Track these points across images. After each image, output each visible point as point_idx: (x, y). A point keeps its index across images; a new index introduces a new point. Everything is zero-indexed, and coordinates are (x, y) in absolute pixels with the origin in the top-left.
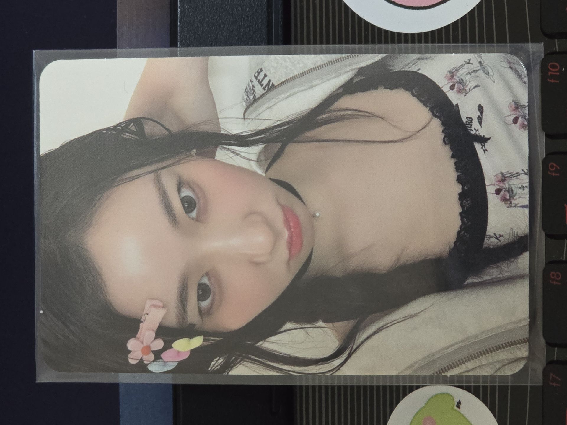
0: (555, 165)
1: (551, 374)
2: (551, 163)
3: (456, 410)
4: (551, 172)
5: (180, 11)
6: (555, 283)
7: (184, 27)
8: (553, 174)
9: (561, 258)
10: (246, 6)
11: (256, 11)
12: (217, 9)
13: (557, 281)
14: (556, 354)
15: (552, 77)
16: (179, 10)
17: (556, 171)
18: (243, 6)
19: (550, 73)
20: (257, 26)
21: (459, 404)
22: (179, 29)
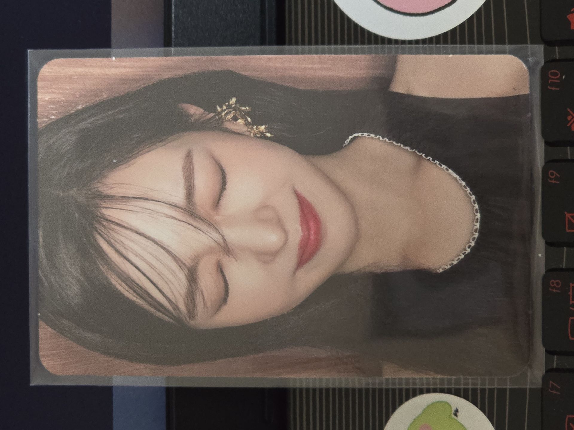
0: (555, 173)
1: (551, 382)
2: (551, 171)
3: (453, 418)
4: (551, 179)
6: (554, 291)
7: (178, 32)
8: (553, 182)
9: (561, 266)
13: (557, 289)
14: (555, 362)
15: (552, 84)
17: (556, 179)
19: (550, 81)
21: (457, 413)
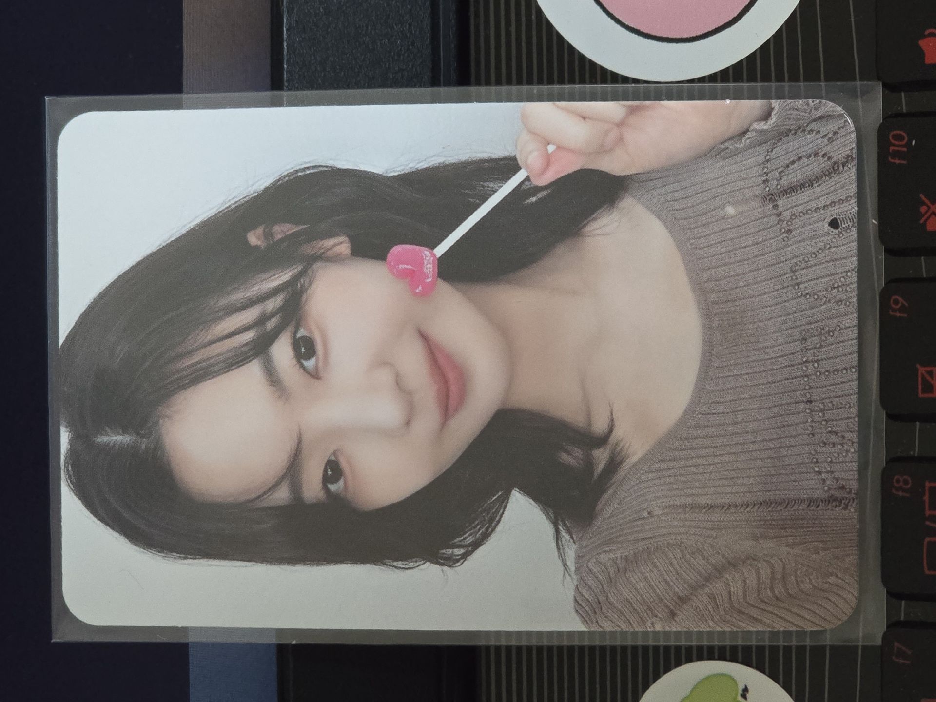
0: (900, 299)
1: (896, 644)
2: (894, 297)
4: (894, 310)
5: (286, 46)
6: (901, 494)
7: (293, 72)
8: (898, 315)
9: (912, 453)
10: (396, 36)
11: (413, 44)
12: (348, 42)
13: (904, 491)
14: (904, 610)
15: (897, 154)
16: (285, 44)
17: (903, 309)
18: (392, 36)
19: (892, 149)
20: (414, 70)
21: (746, 693)
22: (285, 76)
